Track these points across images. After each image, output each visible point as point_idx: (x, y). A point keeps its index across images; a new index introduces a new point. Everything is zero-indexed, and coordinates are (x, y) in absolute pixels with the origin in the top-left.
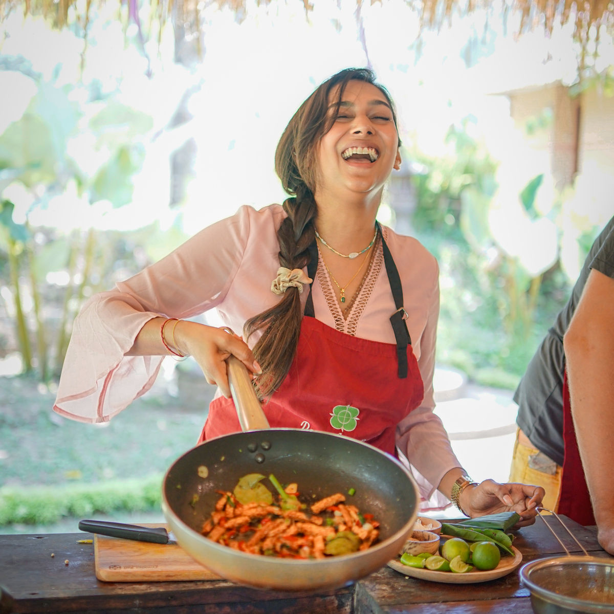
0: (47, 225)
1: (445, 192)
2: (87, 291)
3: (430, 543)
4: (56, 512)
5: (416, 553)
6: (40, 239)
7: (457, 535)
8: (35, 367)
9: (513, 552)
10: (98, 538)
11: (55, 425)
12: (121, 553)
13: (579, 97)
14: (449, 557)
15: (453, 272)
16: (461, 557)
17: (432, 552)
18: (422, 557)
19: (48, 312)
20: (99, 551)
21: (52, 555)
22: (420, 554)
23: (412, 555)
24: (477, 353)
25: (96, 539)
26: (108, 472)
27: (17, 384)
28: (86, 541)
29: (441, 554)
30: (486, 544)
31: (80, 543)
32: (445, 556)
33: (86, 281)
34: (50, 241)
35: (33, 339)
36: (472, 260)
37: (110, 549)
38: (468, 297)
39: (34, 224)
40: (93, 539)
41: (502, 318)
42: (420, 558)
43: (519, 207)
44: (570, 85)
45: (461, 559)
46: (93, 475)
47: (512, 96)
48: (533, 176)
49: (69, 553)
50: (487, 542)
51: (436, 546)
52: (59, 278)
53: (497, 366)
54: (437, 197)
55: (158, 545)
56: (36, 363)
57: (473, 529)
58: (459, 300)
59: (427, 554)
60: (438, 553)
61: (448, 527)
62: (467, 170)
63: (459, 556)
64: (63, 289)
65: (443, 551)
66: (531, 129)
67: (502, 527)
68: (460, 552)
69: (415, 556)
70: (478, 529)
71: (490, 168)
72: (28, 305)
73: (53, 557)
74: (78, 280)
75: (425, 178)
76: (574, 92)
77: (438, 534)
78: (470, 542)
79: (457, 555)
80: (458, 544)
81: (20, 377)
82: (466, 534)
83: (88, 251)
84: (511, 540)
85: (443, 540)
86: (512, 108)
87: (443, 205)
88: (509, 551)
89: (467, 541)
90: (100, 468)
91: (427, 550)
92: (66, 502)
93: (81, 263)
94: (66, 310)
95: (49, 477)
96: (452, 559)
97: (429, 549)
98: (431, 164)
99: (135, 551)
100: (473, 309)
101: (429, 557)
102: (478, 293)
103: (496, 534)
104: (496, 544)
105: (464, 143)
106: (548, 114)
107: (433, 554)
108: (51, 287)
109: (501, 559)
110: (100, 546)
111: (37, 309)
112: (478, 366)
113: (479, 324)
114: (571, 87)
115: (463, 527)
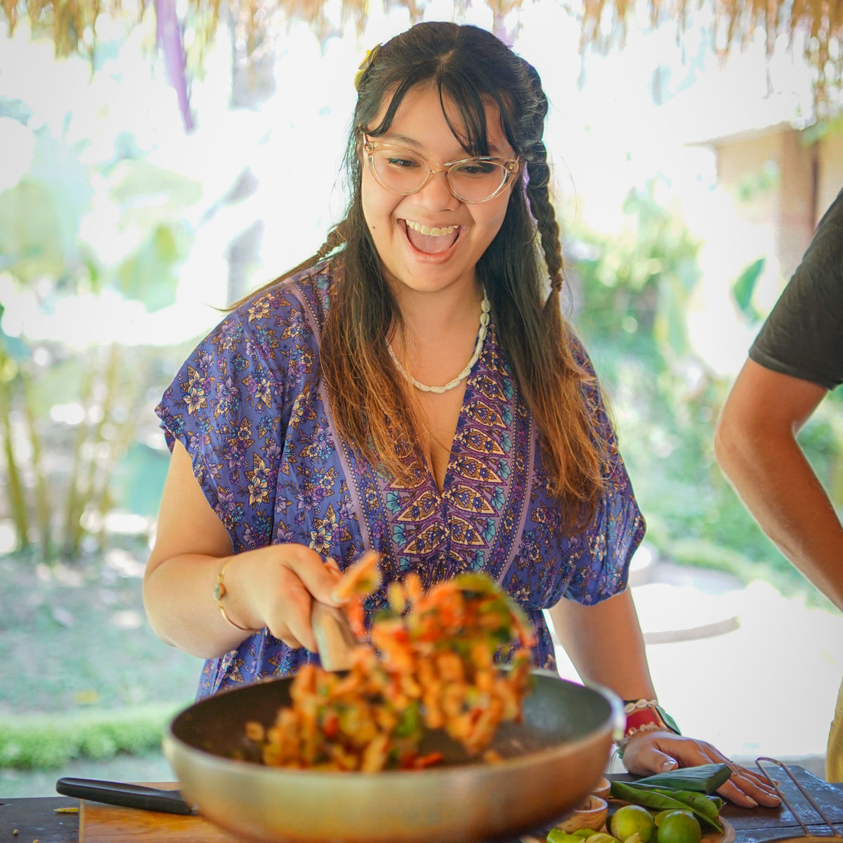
0: (53, 338)
1: (623, 285)
2: (109, 432)
3: (592, 814)
4: (61, 753)
5: (570, 829)
6: (41, 358)
7: (634, 800)
8: (33, 541)
9: (722, 827)
10: (86, 806)
11: (60, 626)
12: (119, 829)
13: (817, 144)
14: (621, 835)
15: (636, 399)
16: (639, 835)
17: (595, 827)
18: (580, 836)
19: (53, 463)
20: (85, 827)
21: (15, 831)
22: (578, 829)
23: (564, 832)
24: (672, 516)
25: (82, 807)
26: (137, 692)
27: (9, 567)
28: (68, 809)
29: (609, 831)
30: (679, 815)
31: (60, 813)
32: (615, 832)
33: (107, 416)
34: (57, 362)
35: (30, 500)
36: (663, 382)
37: (104, 822)
38: (658, 436)
39: (33, 336)
40: (79, 806)
41: (708, 466)
42: (576, 837)
43: (730, 306)
44: (802, 128)
45: (639, 839)
46: (115, 699)
47: (718, 147)
48: (750, 261)
49: (40, 829)
50: (681, 812)
51: (602, 817)
52: (69, 413)
53: (702, 536)
54: (612, 292)
55: (175, 816)
56: (35, 537)
57: (658, 790)
58: (645, 440)
59: (588, 831)
60: (604, 828)
61: (621, 788)
62: (655, 253)
63: (637, 834)
64: (75, 429)
65: (613, 825)
66: (746, 194)
67: (704, 788)
68: (639, 827)
69: (570, 833)
70: (666, 791)
71: (688, 251)
72: (23, 452)
73: (16, 835)
74: (95, 415)
75: (594, 265)
76: (808, 139)
77: (605, 799)
78: (653, 810)
79: (634, 833)
80: (635, 814)
81: (14, 556)
82: (648, 798)
83: (110, 375)
84: (718, 807)
85: (613, 807)
86: (719, 165)
87: (622, 303)
88: (714, 824)
89: (649, 809)
90: (126, 687)
91: (589, 825)
92: (75, 737)
93: (99, 391)
94: (77, 458)
95: (53, 701)
96: (627, 838)
97: (590, 822)
98: (603, 245)
99: (140, 827)
100: (666, 454)
101: (591, 835)
102: (673, 431)
103: (694, 799)
104: (695, 815)
105: (650, 214)
106: (772, 171)
107: (598, 830)
108: (58, 426)
109: (702, 838)
110: (87, 818)
111: (35, 459)
112: (674, 536)
113: (675, 475)
114: (803, 130)
115: (644, 788)
